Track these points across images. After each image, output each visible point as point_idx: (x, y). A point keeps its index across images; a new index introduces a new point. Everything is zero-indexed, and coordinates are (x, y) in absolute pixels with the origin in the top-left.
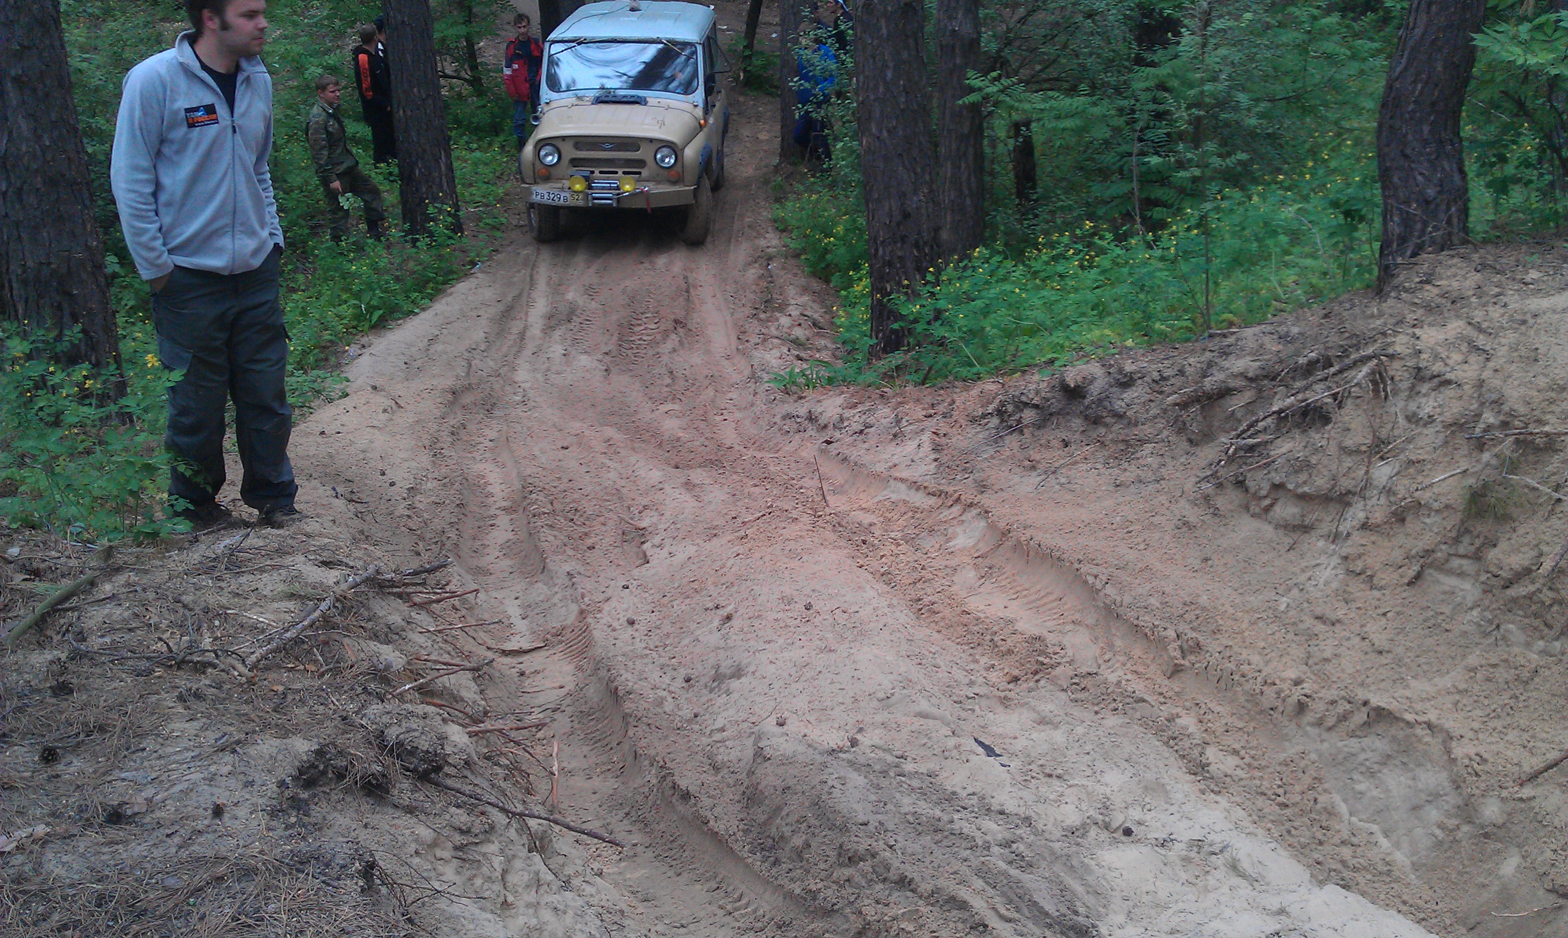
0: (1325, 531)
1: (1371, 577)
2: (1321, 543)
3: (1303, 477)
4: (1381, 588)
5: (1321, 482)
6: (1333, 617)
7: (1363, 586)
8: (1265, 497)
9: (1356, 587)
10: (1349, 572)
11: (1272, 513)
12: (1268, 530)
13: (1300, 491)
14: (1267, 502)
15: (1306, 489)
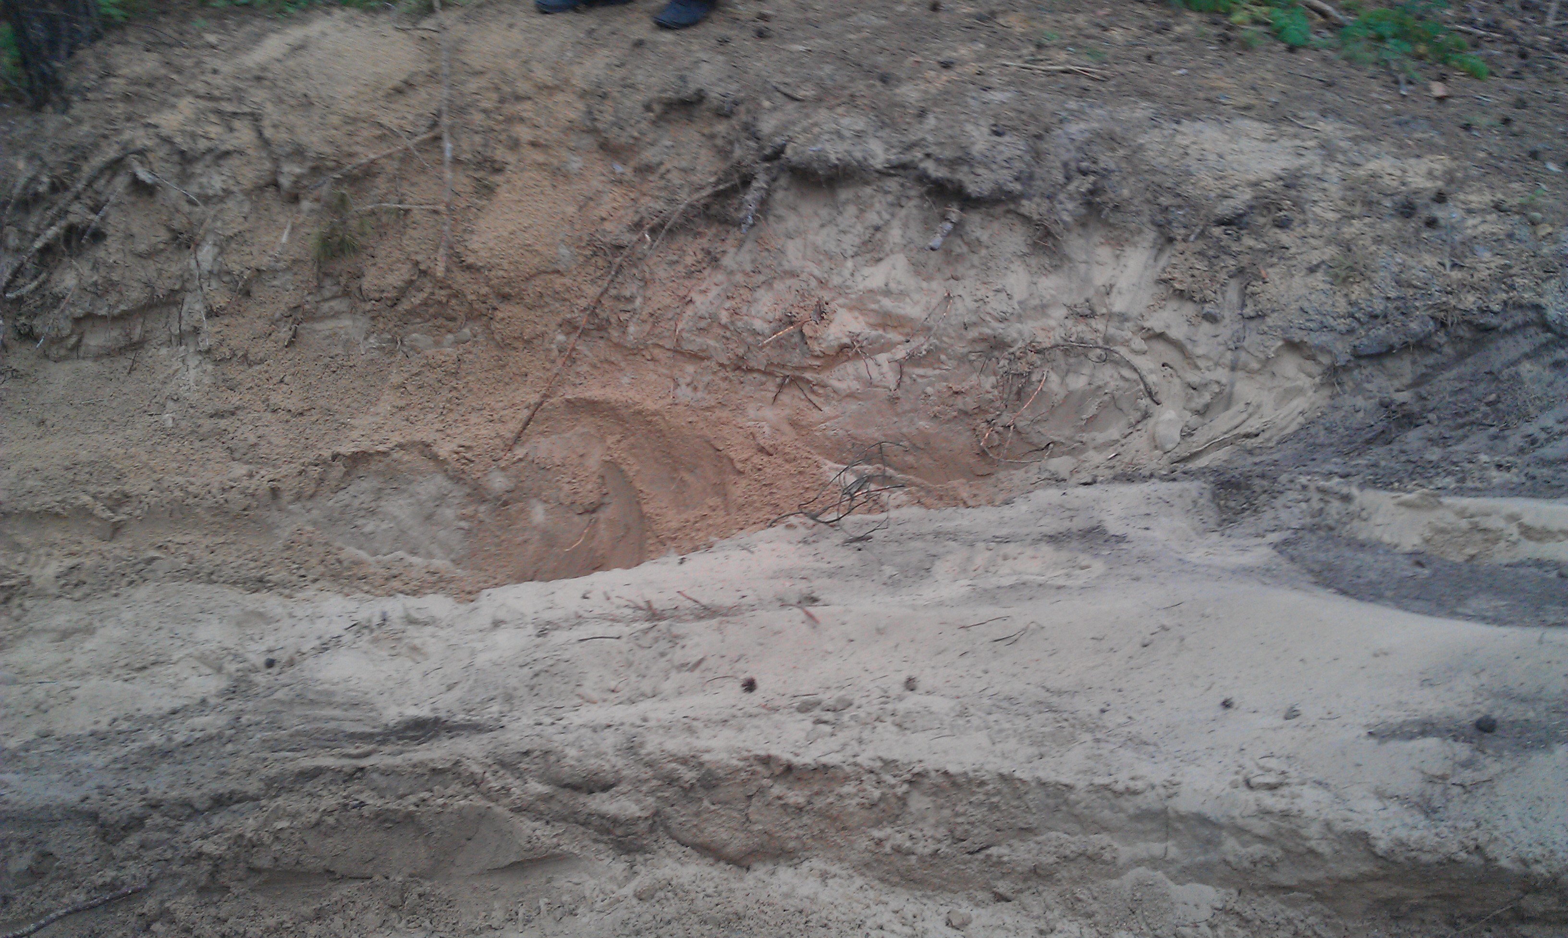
0: (164, 337)
1: (245, 356)
2: (164, 351)
3: (113, 298)
4: (262, 361)
5: (136, 294)
6: (229, 407)
7: (241, 368)
8: (69, 336)
9: (234, 371)
10: (217, 362)
11: (83, 348)
12: (88, 366)
13: (116, 312)
14: (73, 340)
15: (123, 307)
